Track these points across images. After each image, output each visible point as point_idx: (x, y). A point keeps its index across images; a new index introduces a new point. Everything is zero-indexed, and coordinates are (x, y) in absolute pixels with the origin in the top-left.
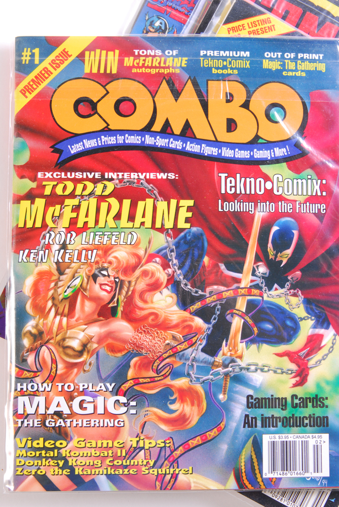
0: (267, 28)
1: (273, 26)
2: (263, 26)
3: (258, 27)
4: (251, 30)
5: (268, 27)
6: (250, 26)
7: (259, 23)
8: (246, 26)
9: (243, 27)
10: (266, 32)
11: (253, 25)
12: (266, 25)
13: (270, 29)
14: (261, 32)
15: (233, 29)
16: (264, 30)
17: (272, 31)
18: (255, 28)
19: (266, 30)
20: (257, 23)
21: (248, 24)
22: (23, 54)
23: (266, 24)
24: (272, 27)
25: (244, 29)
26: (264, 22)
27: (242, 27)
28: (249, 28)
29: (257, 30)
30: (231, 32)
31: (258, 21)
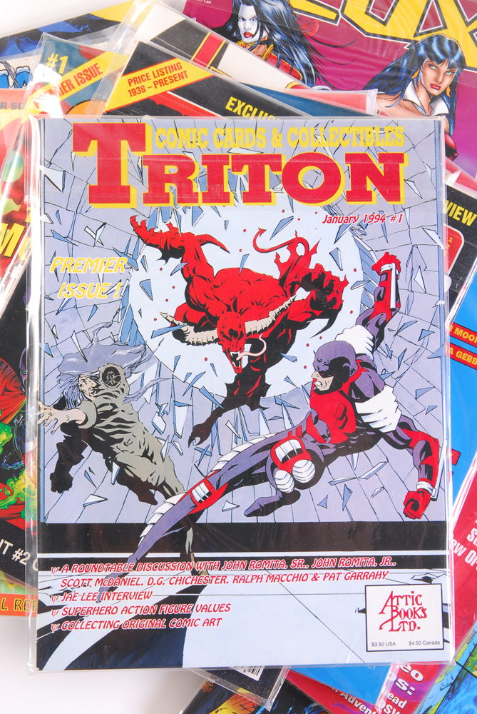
0: (177, 76)
1: (185, 72)
2: (172, 74)
3: (166, 75)
4: (157, 79)
5: (179, 74)
6: (156, 75)
7: (166, 70)
8: (151, 76)
9: (147, 77)
10: (176, 81)
11: (160, 73)
12: (175, 72)
13: (181, 76)
14: (169, 81)
15: (135, 80)
16: (173, 78)
17: (183, 78)
18: (162, 77)
19: (175, 78)
20: (164, 71)
21: (153, 72)
22: (49, 59)
23: (176, 70)
24: (184, 74)
25: (148, 80)
26: (173, 68)
27: (145, 77)
28: (155, 77)
29: (164, 79)
30: (133, 84)
31: (165, 68)
